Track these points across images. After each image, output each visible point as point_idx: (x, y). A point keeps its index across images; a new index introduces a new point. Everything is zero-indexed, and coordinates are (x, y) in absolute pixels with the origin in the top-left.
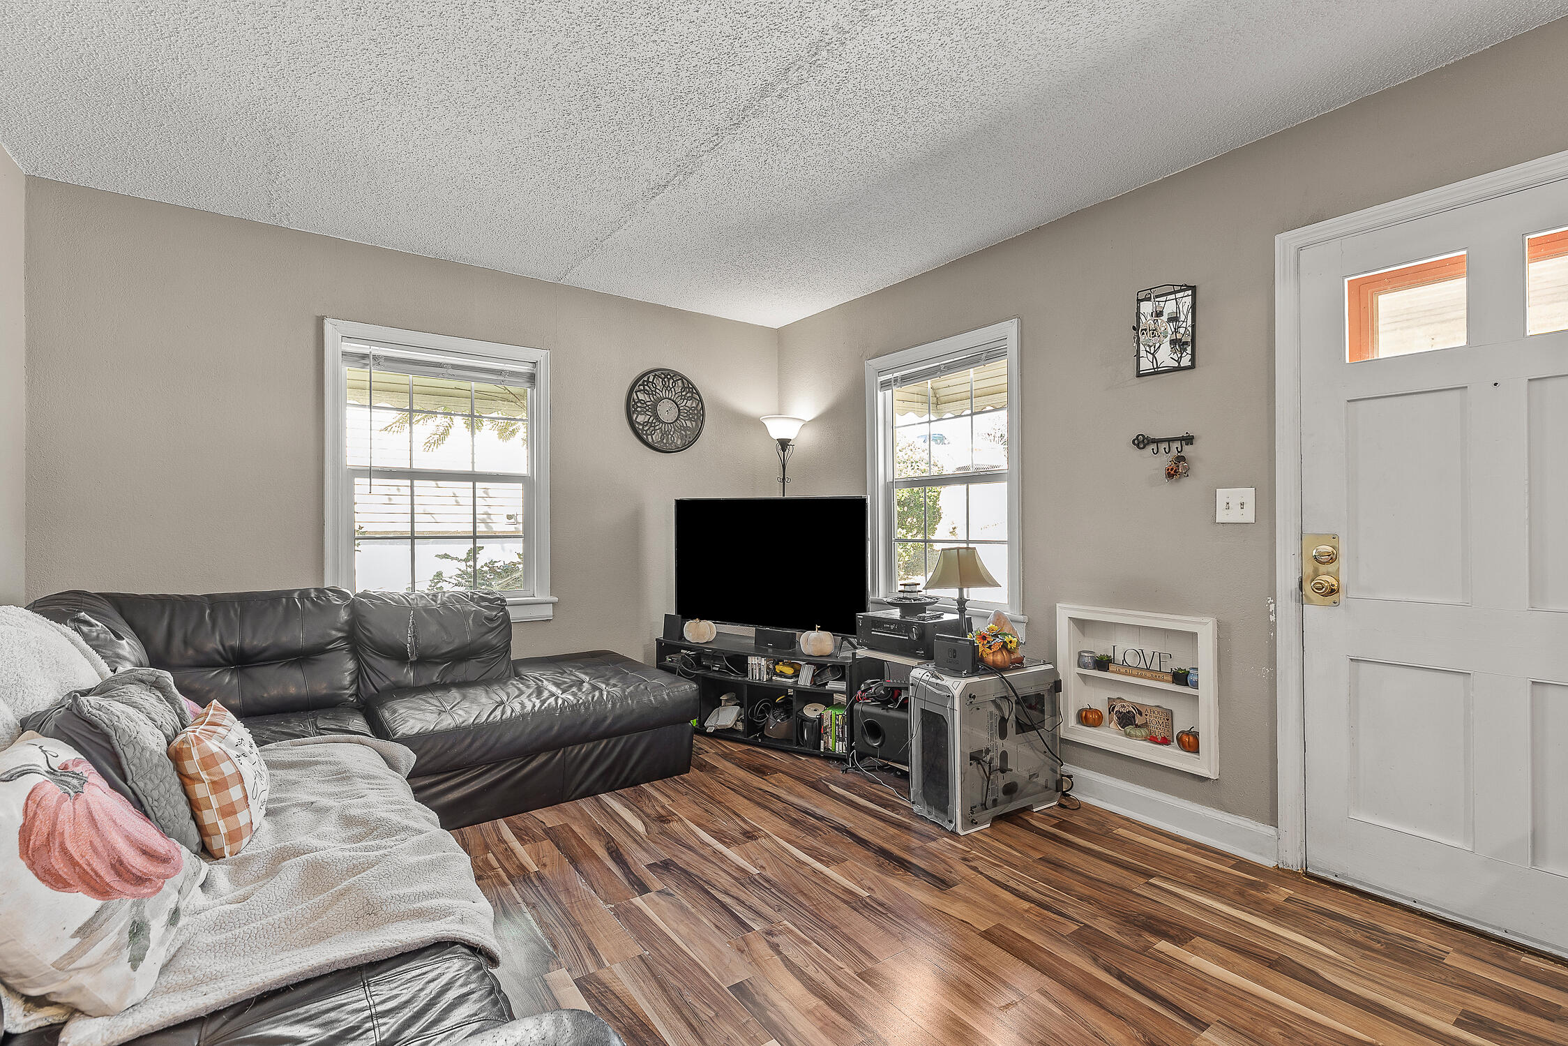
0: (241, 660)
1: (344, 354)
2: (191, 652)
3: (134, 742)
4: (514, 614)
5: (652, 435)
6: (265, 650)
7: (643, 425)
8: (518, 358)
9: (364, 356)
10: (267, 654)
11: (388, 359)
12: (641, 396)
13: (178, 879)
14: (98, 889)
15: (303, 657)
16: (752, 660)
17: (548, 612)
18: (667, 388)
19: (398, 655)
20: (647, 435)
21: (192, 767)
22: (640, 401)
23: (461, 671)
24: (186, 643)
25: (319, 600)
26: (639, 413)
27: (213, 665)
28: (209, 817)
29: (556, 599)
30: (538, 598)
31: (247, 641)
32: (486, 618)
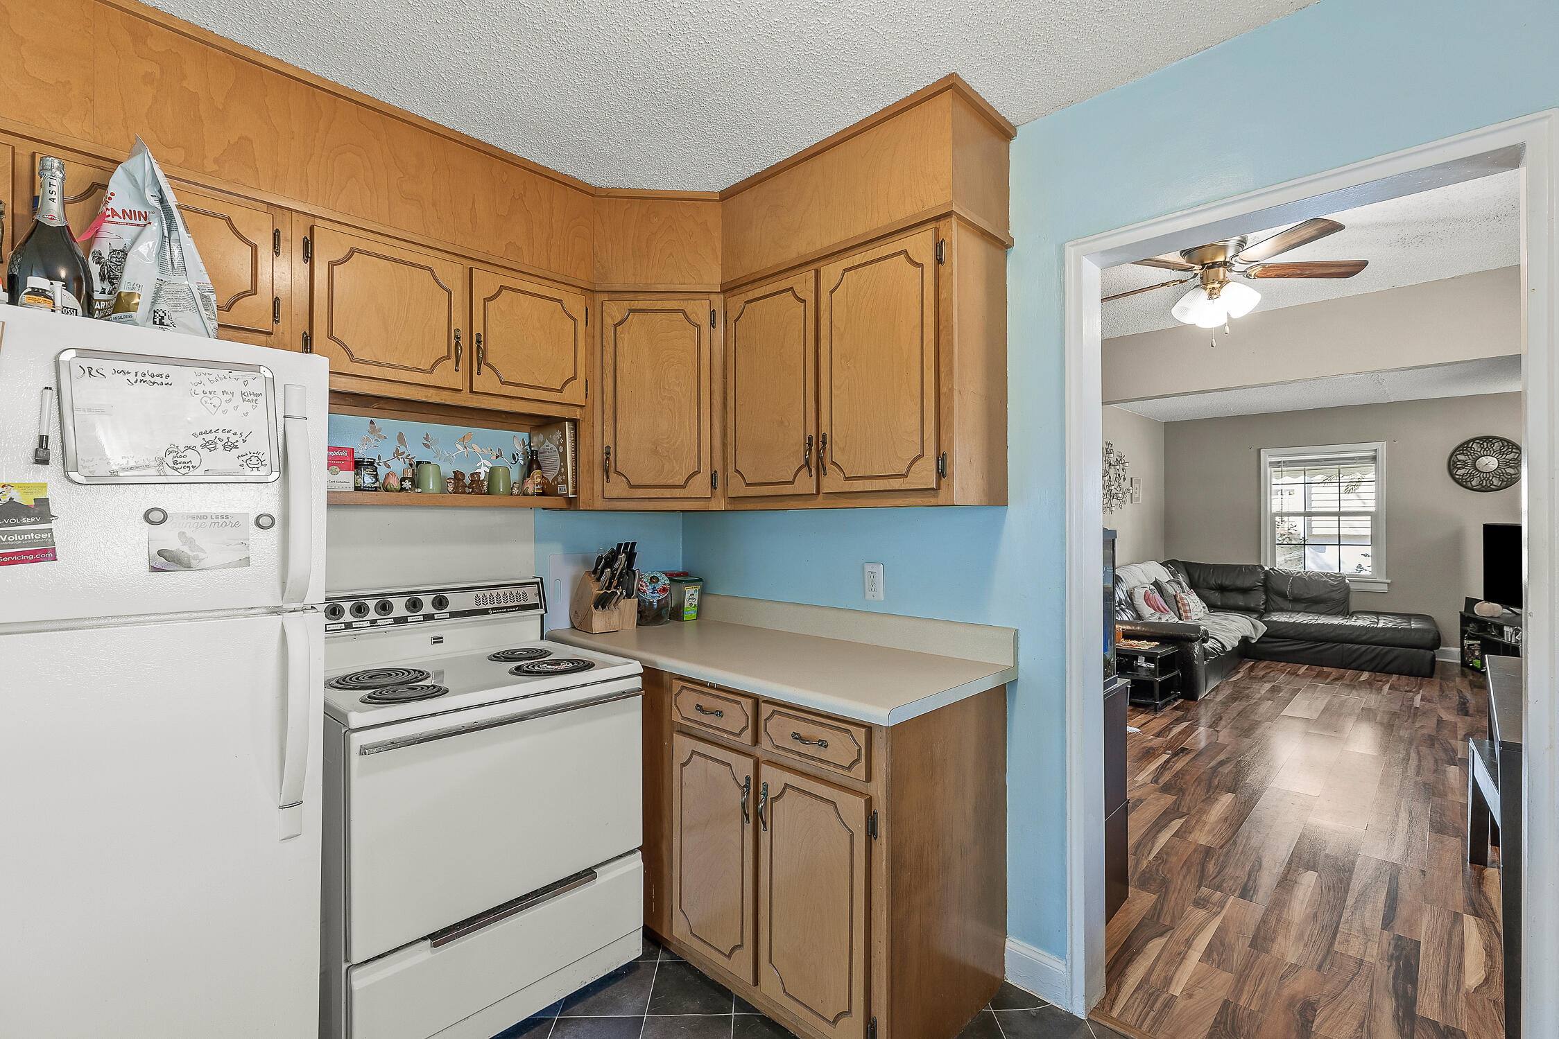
0: (1222, 589)
1: (1270, 463)
2: (1205, 584)
3: (1166, 589)
4: (1353, 587)
5: (1470, 481)
6: (1230, 586)
7: (1462, 476)
8: (1365, 449)
9: (1279, 462)
10: (1231, 588)
11: (1290, 462)
12: (1461, 457)
13: (1170, 616)
14: (1155, 610)
15: (1245, 591)
16: (1506, 629)
17: (1384, 588)
18: (1485, 449)
19: (1283, 595)
20: (1466, 482)
21: (1178, 599)
22: (1459, 461)
23: (1315, 608)
24: (1204, 580)
25: (1253, 570)
26: (1459, 468)
27: (1213, 589)
28: (1181, 611)
29: (1389, 581)
30: (1378, 580)
31: (1224, 581)
32: (1330, 585)
